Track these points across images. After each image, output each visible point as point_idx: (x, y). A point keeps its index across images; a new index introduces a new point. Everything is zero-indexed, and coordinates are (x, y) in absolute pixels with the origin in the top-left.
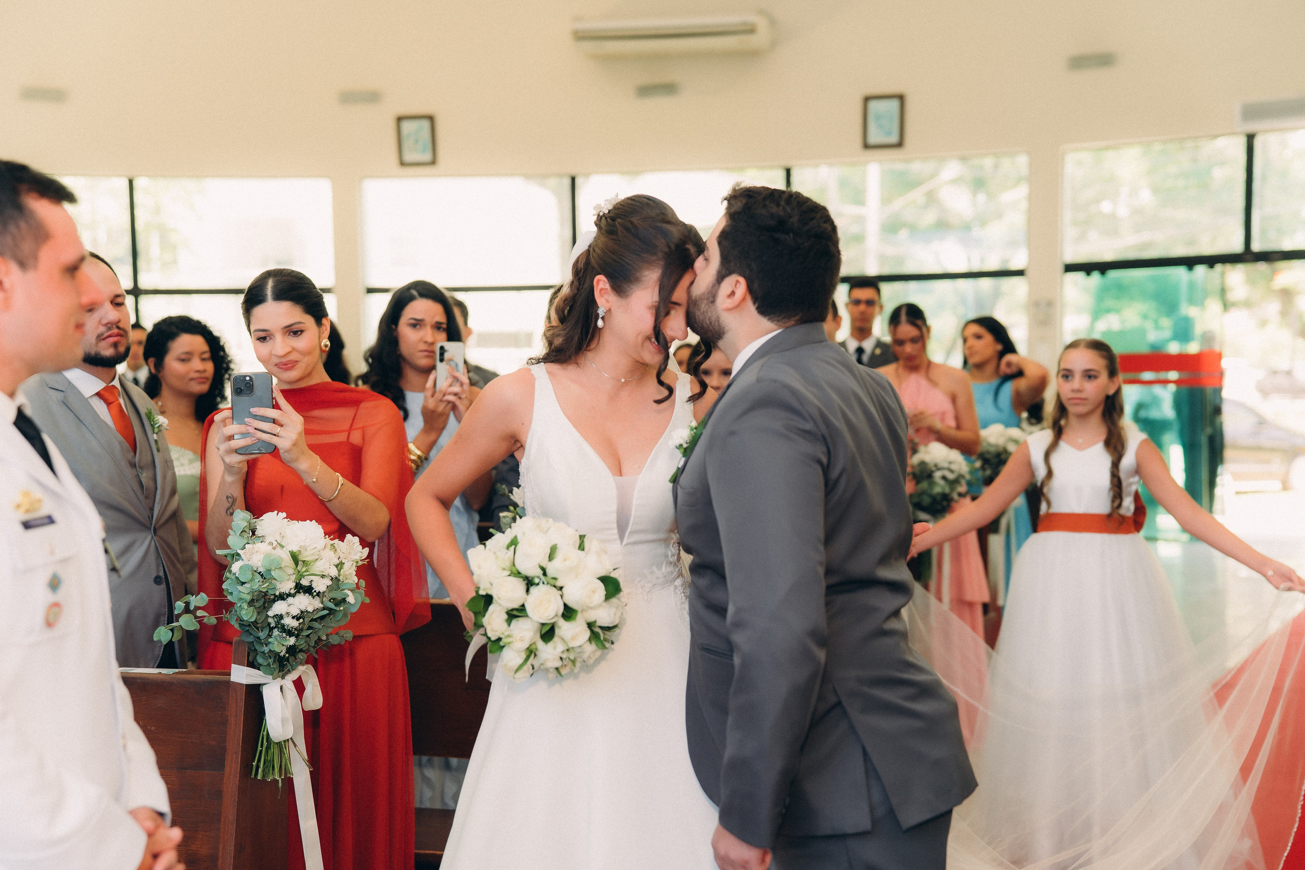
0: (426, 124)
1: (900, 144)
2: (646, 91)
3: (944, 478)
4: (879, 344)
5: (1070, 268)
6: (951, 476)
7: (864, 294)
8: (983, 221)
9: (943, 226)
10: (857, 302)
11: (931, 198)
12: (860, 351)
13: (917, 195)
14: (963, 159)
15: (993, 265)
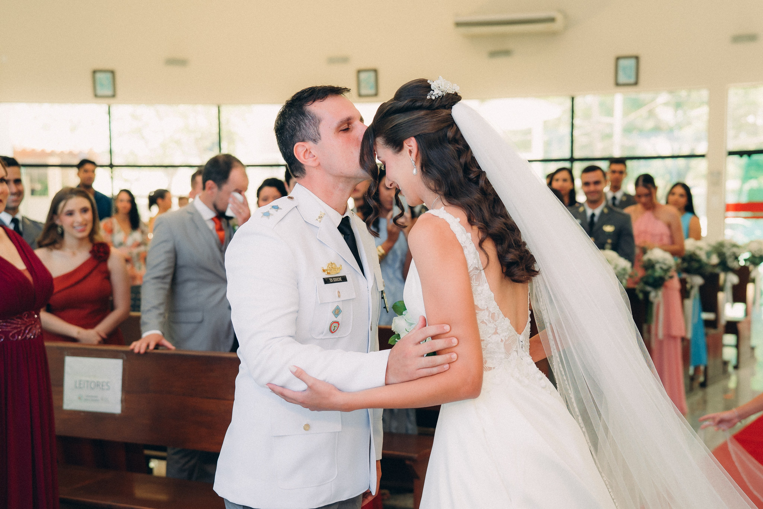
0: (372, 74)
1: (636, 83)
2: (494, 54)
3: (661, 268)
4: (626, 195)
5: (731, 153)
6: (665, 267)
7: (617, 167)
8: (680, 126)
9: (657, 130)
10: (614, 172)
11: (651, 114)
12: (614, 198)
13: (643, 112)
14: (671, 92)
15: (686, 152)
